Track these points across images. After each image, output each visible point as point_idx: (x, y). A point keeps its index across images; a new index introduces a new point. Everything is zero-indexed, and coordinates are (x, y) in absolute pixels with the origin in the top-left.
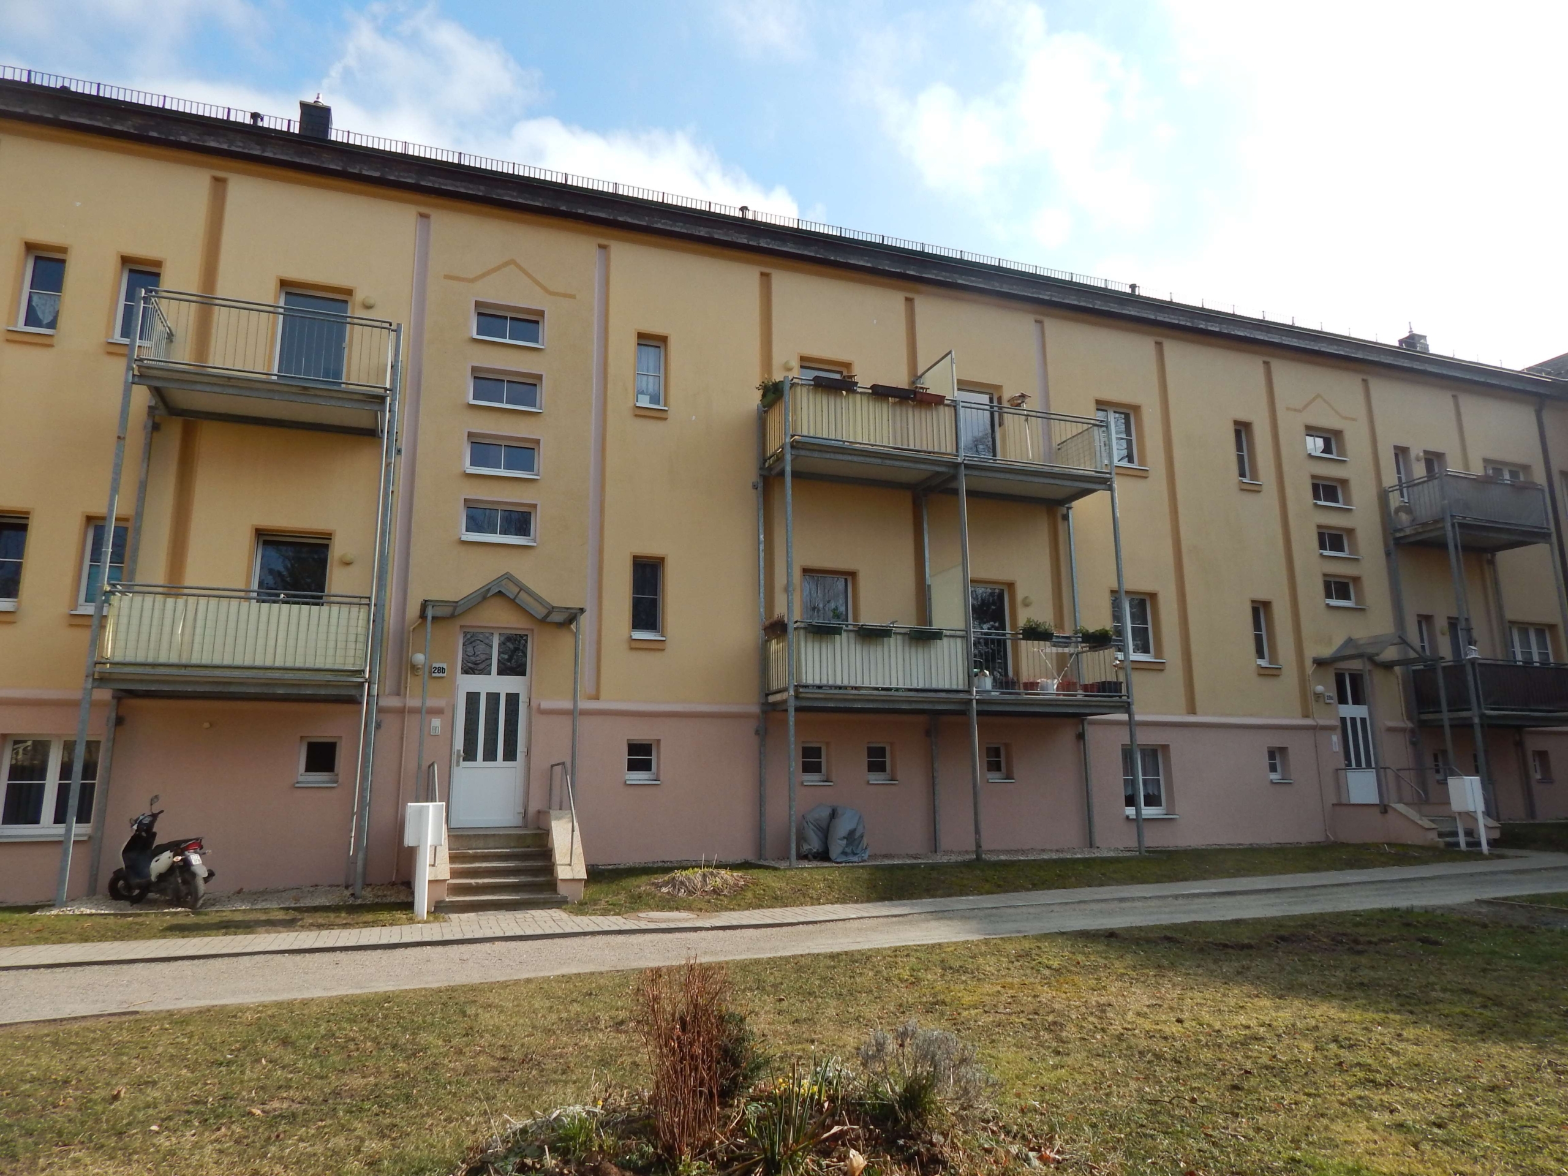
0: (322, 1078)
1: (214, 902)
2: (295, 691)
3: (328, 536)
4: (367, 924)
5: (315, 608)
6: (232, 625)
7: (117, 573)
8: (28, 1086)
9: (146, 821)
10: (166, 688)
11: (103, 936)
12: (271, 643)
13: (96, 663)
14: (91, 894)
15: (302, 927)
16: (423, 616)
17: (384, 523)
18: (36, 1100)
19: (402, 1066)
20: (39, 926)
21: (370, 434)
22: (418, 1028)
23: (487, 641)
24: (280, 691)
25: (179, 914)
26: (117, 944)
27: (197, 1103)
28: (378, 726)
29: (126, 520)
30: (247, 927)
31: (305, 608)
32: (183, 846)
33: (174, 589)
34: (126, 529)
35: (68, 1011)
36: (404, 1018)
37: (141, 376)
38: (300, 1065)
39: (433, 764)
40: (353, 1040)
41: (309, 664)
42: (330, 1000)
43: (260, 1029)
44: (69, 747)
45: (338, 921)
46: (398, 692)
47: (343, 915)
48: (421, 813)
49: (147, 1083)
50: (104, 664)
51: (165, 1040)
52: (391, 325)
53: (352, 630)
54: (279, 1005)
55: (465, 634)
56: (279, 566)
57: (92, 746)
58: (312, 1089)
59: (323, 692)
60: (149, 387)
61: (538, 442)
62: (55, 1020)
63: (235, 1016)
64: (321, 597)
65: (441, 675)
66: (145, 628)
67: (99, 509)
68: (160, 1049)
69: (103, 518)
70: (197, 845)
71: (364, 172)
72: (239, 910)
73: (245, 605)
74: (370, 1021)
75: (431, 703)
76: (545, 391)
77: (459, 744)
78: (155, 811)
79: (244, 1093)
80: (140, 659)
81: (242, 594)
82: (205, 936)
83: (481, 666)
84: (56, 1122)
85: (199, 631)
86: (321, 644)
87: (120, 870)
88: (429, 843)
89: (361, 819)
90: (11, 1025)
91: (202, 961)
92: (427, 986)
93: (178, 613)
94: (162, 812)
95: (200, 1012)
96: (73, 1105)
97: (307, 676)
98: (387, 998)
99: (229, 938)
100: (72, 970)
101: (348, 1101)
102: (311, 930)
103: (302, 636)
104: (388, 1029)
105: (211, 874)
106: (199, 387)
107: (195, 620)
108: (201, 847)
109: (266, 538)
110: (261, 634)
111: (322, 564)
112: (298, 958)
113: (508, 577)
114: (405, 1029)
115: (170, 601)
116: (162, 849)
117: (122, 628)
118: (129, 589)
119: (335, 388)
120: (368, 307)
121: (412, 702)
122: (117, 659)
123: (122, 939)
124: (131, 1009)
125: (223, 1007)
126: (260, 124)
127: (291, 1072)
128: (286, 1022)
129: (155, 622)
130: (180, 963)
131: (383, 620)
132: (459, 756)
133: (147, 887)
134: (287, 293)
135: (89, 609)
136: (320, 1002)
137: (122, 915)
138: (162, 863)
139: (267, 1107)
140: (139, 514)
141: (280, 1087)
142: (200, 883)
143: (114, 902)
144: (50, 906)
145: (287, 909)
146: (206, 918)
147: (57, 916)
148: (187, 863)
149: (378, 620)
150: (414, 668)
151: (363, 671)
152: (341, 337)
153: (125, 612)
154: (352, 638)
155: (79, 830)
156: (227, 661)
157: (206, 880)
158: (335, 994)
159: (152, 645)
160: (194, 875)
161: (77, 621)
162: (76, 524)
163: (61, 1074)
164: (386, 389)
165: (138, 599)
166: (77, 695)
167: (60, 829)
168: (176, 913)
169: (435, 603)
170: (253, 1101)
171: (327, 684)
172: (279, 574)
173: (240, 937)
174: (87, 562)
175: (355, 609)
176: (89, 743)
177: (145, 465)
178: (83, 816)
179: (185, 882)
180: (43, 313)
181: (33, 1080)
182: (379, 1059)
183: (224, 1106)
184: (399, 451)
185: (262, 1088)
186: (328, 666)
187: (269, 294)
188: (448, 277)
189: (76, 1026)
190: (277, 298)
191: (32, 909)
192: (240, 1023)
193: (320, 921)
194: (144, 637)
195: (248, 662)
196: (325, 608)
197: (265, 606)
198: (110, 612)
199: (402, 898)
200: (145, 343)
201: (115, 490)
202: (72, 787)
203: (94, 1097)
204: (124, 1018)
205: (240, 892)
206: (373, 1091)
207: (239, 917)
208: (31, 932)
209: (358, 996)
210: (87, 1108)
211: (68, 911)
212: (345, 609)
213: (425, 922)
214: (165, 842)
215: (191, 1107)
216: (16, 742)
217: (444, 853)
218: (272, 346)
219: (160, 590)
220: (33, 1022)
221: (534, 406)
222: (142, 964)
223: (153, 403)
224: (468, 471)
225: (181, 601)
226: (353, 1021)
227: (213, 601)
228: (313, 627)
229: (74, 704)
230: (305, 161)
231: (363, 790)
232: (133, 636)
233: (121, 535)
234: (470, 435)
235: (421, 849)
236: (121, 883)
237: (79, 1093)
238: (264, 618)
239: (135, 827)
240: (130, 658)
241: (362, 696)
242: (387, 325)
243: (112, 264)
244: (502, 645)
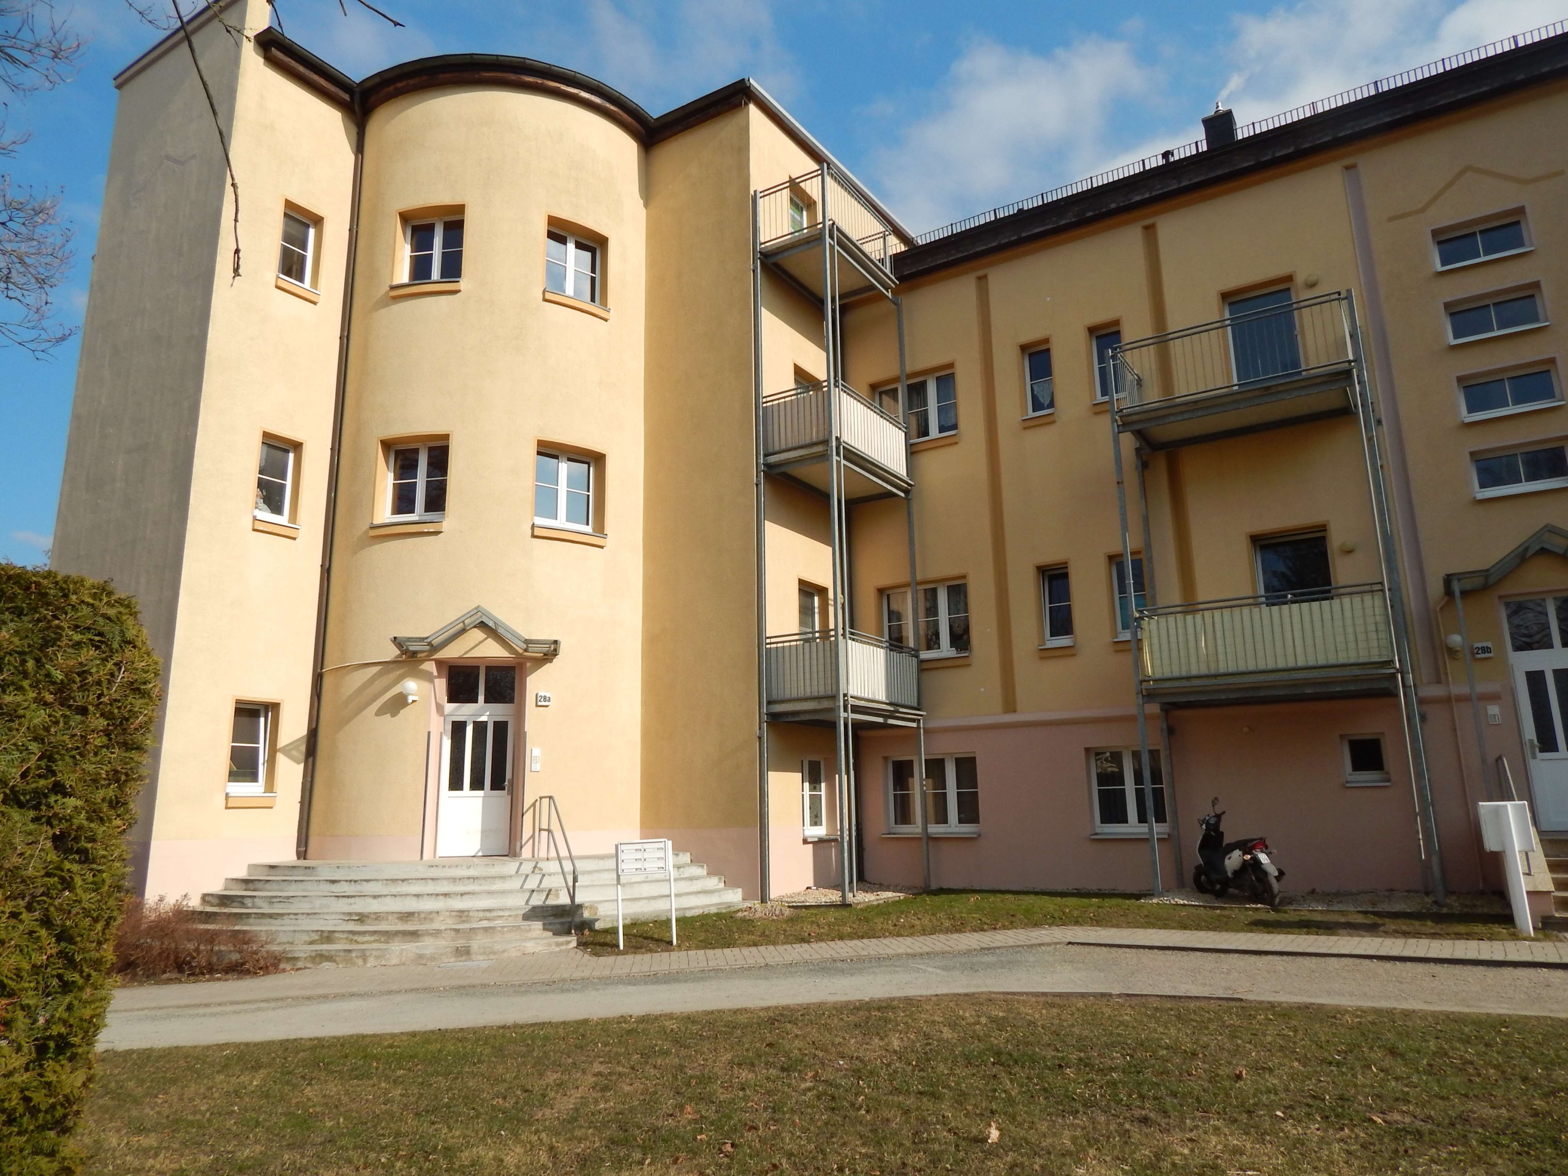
0: (1442, 1098)
1: (1290, 901)
2: (1324, 689)
3: (1323, 528)
4: (1459, 936)
5: (1326, 603)
6: (1248, 632)
7: (1142, 601)
8: (1165, 1052)
9: (1212, 821)
10: (1203, 698)
11: (1198, 925)
12: (1289, 642)
13: (1142, 682)
14: (1180, 886)
15: (1386, 932)
16: (1449, 592)
17: (1379, 502)
18: (1172, 1065)
19: (1538, 1103)
20: (1146, 912)
21: (1344, 413)
22: (1552, 1062)
23: (1539, 609)
24: (1309, 691)
25: (1259, 910)
26: (1211, 934)
27: (1314, 1097)
28: (1423, 718)
29: (1139, 552)
30: (1328, 928)
31: (1315, 604)
32: (1250, 845)
33: (1190, 607)
34: (1141, 560)
35: (1184, 991)
36: (1530, 1048)
37: (1124, 424)
38: (1415, 1079)
39: (1499, 759)
40: (1471, 1063)
41: (1332, 660)
42: (1433, 1014)
43: (1363, 1034)
44: (1136, 756)
45: (1424, 929)
46: (1439, 679)
47: (1429, 923)
48: (1498, 814)
49: (1263, 1068)
50: (1149, 681)
51: (1272, 1030)
52: (1339, 294)
53: (1370, 620)
54: (1377, 1011)
55: (1507, 605)
56: (1281, 567)
57: (1154, 754)
58: (1434, 1108)
59: (1353, 688)
60: (1132, 432)
61: (1552, 361)
62: (1174, 997)
63: (1335, 1017)
64: (1329, 591)
65: (1487, 655)
66: (1174, 646)
67: (1116, 548)
68: (1269, 1039)
69: (1121, 555)
70: (1263, 845)
71: (1278, 154)
72: (1316, 910)
73: (1256, 610)
74: (1487, 1045)
75: (1482, 688)
76: (1549, 300)
77: (1530, 732)
78: (1219, 812)
79: (1360, 1098)
80: (1176, 674)
81: (1251, 601)
82: (1289, 933)
83: (1537, 637)
84: (1192, 1088)
85: (1220, 642)
86: (1340, 639)
87: (1198, 868)
88: (1517, 848)
89: (1426, 820)
90: (1141, 995)
91: (1290, 958)
92: (1552, 1015)
93: (1198, 628)
94: (1224, 812)
95: (1299, 1008)
96: (1204, 1075)
97: (1333, 673)
98: (1504, 1021)
99: (1312, 938)
100: (1180, 953)
101: (1480, 1130)
102: (1396, 938)
103: (1318, 633)
104: (1512, 1058)
105: (1281, 873)
106: (1172, 419)
107: (1214, 631)
108: (1266, 847)
109: (1262, 543)
110: (1278, 636)
111: (1323, 556)
112: (1388, 965)
113: (1550, 530)
114: (1534, 1062)
115: (1189, 618)
116: (1231, 848)
117: (1156, 647)
118: (1154, 613)
119: (1296, 378)
120: (1312, 285)
121: (1458, 689)
122: (1158, 676)
123: (1214, 929)
124: (1236, 996)
125: (1321, 1006)
126: (1172, 159)
127: (1406, 1086)
128: (1389, 1031)
129: (1181, 638)
130: (1270, 957)
131: (1402, 604)
132: (1532, 747)
133: (1226, 882)
134: (1230, 304)
135: (1126, 636)
136: (1424, 1015)
137: (1211, 907)
138: (1234, 860)
139: (1388, 1118)
140: (1148, 545)
141: (1397, 1099)
142: (1273, 881)
143: (1201, 895)
144: (1149, 895)
145: (1365, 913)
146: (1286, 915)
147: (1158, 904)
148: (1256, 862)
149: (1397, 604)
150: (1452, 652)
151: (1393, 661)
152: (1291, 326)
153: (1155, 633)
154: (1372, 628)
155: (1159, 829)
156: (1251, 667)
157: (1278, 878)
158: (1438, 1008)
159: (1183, 661)
160: (1265, 873)
161: (1120, 647)
162: (1101, 564)
163: (1189, 1047)
164: (1350, 362)
165: (1163, 620)
166: (1133, 710)
167: (1143, 829)
168: (1257, 909)
169: (1460, 576)
170: (1372, 1108)
171: (1355, 679)
172: (1283, 575)
173: (1323, 938)
174: (1117, 596)
175: (1368, 598)
176: (1151, 752)
177: (1144, 502)
178: (1161, 818)
179: (1258, 879)
180: (1043, 397)
181: (1167, 1048)
182: (1508, 1090)
183: (1342, 1107)
184: (1379, 422)
185: (1378, 1096)
186: (1352, 660)
187: (1212, 310)
188: (1391, 219)
189: (1192, 1005)
190: (1222, 313)
191: (1138, 897)
192: (1342, 1025)
193: (1404, 928)
194: (1174, 653)
195: (1271, 665)
196: (1336, 602)
197: (1275, 609)
198: (1144, 635)
199: (1497, 909)
200: (1121, 395)
201: (1125, 528)
202: (1146, 791)
203: (1221, 1073)
204: (1232, 1004)
205: (1313, 892)
206: (1508, 1126)
207: (1318, 917)
208: (1140, 917)
209: (1467, 1015)
210: (1216, 1082)
211: (1165, 900)
212: (1357, 599)
213: (1533, 940)
214: (1233, 841)
215: (1310, 1101)
216: (1097, 754)
217: (1539, 859)
218: (1227, 358)
219: (1179, 609)
220: (1157, 996)
221: (1537, 320)
222: (1237, 955)
223: (1138, 445)
224: (1467, 420)
225: (1198, 616)
226: (1467, 1041)
227: (1226, 612)
228: (1328, 623)
229: (1132, 719)
230: (1219, 172)
231: (1421, 789)
232: (1165, 654)
233: (1138, 565)
234: (1460, 380)
235: (1508, 853)
236: (1203, 877)
237: (1207, 1066)
238: (1276, 620)
239: (1204, 827)
240: (1167, 674)
241: (1397, 687)
242: (1336, 296)
243: (1082, 336)
244: (1559, 610)
